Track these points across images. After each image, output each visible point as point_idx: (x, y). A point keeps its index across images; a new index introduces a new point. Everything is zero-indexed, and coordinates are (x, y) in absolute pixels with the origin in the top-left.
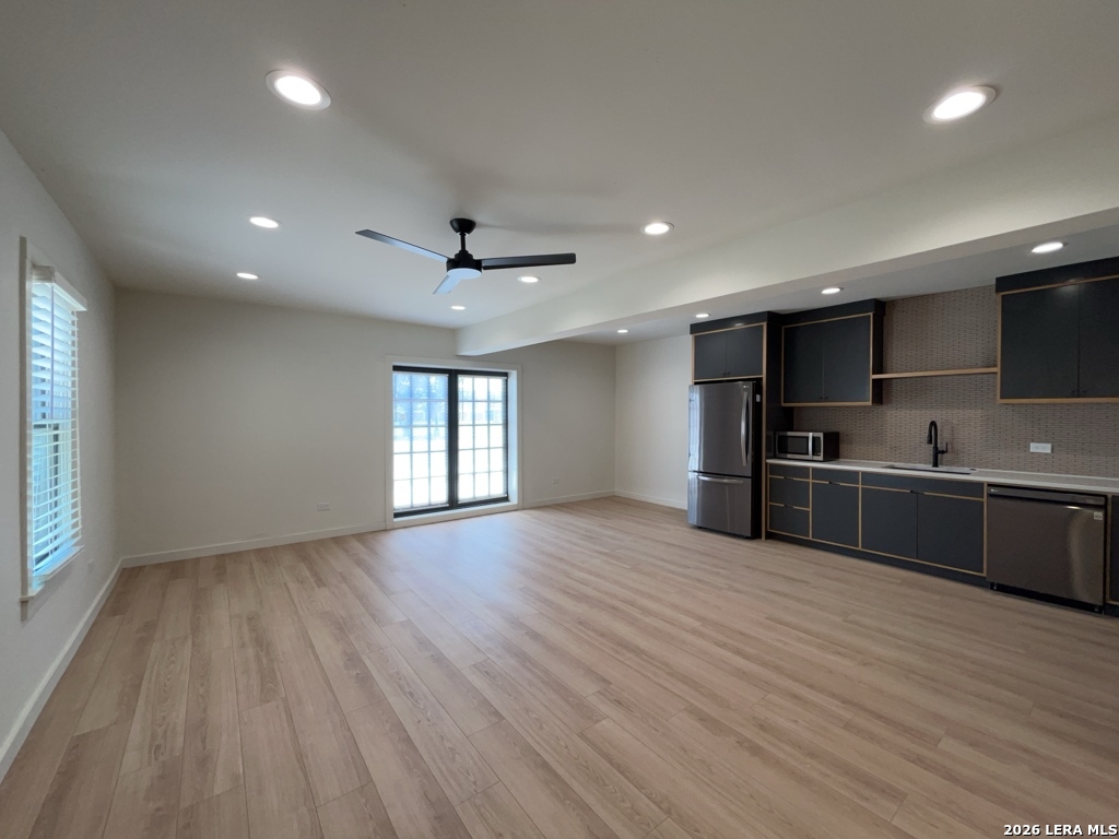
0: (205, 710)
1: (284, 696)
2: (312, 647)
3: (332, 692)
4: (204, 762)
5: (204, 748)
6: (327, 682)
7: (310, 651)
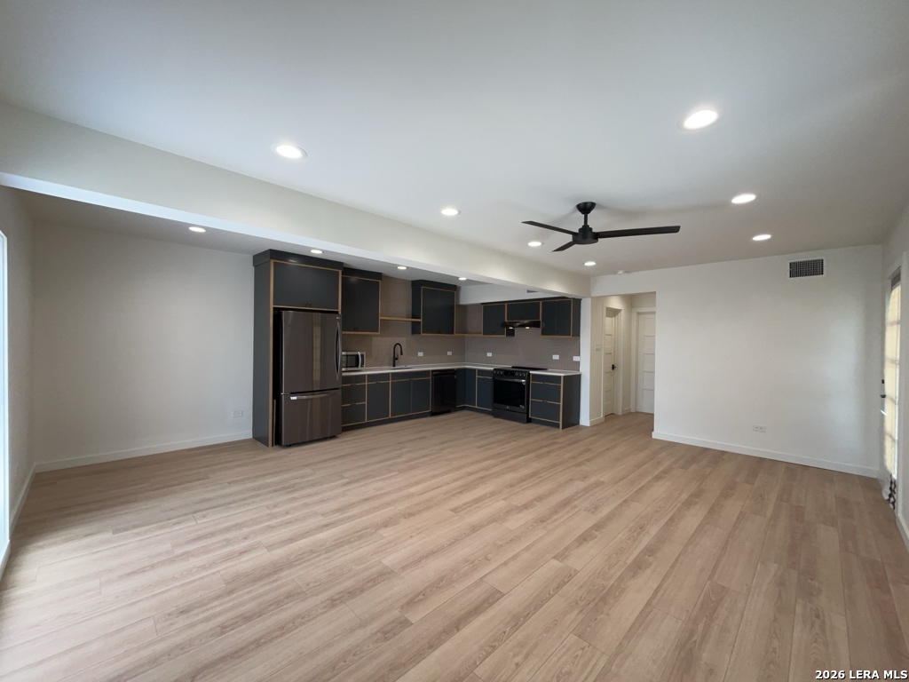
0: (775, 620)
1: (709, 582)
2: (649, 603)
3: (676, 560)
4: (781, 583)
5: (780, 591)
6: (673, 567)
7: (654, 602)
